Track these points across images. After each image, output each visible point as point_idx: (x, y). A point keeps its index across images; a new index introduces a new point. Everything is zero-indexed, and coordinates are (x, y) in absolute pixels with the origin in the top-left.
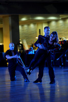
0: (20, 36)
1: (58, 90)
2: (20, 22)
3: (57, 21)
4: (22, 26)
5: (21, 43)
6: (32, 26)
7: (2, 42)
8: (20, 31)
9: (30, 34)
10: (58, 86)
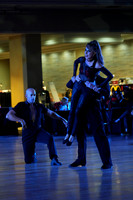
0: (44, 75)
1: (118, 182)
2: (42, 48)
3: (115, 45)
4: (48, 55)
5: (45, 88)
6: (66, 55)
7: (9, 87)
8: (44, 66)
9: (63, 72)
10: (117, 173)
